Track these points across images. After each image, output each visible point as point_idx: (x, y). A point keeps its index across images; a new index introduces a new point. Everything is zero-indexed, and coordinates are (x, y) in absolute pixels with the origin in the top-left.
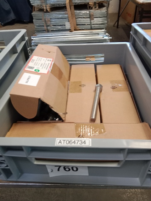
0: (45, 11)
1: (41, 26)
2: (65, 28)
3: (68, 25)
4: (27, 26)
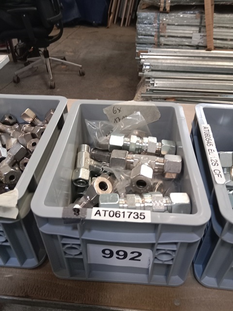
0: (161, 9)
1: (149, 35)
2: (191, 42)
3: (197, 39)
4: (97, 32)
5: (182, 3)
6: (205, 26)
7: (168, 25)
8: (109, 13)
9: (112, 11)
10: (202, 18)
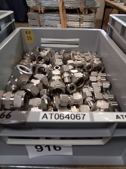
0: (39, 12)
4: (22, 25)
5: (49, 9)
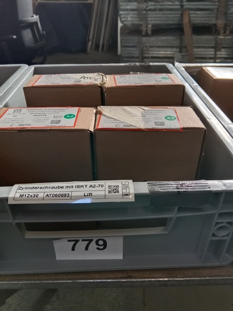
6: (186, 47)
7: (151, 47)
8: (87, 40)
9: (91, 37)
10: (181, 40)
